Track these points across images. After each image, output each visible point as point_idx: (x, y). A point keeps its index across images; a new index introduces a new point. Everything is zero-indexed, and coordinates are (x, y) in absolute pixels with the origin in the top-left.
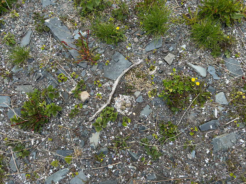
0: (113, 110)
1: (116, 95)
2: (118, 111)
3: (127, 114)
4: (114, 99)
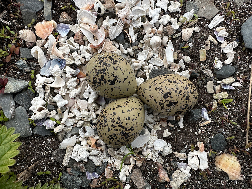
2: (78, 149)
4: (26, 34)
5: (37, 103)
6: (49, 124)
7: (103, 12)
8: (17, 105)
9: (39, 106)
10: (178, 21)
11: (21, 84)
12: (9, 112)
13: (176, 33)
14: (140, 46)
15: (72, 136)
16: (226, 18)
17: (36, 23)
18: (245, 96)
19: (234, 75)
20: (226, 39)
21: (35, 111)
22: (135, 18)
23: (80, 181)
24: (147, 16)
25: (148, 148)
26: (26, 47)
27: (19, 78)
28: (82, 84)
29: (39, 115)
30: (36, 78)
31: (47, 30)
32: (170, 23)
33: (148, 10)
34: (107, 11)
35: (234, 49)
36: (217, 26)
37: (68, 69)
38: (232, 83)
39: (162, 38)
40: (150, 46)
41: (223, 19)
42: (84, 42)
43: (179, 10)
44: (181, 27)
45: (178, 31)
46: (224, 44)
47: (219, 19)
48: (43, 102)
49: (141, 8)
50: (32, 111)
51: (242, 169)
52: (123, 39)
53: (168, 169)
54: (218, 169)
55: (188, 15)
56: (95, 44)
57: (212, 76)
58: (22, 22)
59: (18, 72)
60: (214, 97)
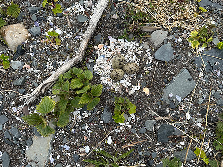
0: (91, 77)
1: (99, 37)
2: (105, 80)
3: (127, 91)
4: (96, 47)
8: (90, 66)
10: (138, 49)
15: (103, 77)
17: (98, 44)
18: (153, 72)
22: (125, 47)
23: (104, 89)
24: (129, 46)
26: (95, 51)
30: (96, 60)
31: (101, 47)
32: (135, 49)
34: (118, 44)
35: (152, 59)
36: (148, 52)
38: (150, 68)
39: (133, 53)
40: (129, 54)
41: (150, 50)
42: (111, 51)
43: (138, 46)
45: (137, 52)
46: (150, 57)
48: (97, 66)
50: (94, 68)
51: (150, 92)
54: (143, 92)
60: (145, 71)
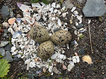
2: (32, 63)
3: (64, 67)
4: (5, 24)
5: (13, 49)
6: (19, 56)
7: (32, 12)
8: (6, 51)
9: (14, 50)
10: (60, 11)
11: (6, 43)
12: (3, 54)
13: (60, 15)
14: (48, 22)
15: (28, 59)
16: (77, 7)
17: (8, 19)
18: (88, 34)
19: (83, 27)
20: (78, 15)
21: (13, 52)
22: (44, 12)
23: (34, 75)
24: (49, 11)
25: (57, 58)
26: (6, 29)
27: (5, 40)
28: (29, 39)
29: (15, 53)
30: (11, 40)
31: (13, 21)
32: (58, 12)
33: (49, 9)
34: (34, 11)
35: (82, 18)
36: (74, 11)
37: (23, 35)
38: (83, 30)
39: (56, 18)
40: (52, 21)
41: (76, 8)
42: (27, 24)
43: (60, 7)
44: (62, 13)
45: (61, 15)
46: (78, 17)
47: (74, 8)
48: (16, 48)
49: (46, 9)
50: (12, 52)
51: (92, 60)
52: (41, 20)
53: (66, 64)
54: (84, 61)
55: (63, 9)
56: (32, 24)
57: (76, 28)
58: (3, 20)
59: (4, 39)
60: (78, 36)
